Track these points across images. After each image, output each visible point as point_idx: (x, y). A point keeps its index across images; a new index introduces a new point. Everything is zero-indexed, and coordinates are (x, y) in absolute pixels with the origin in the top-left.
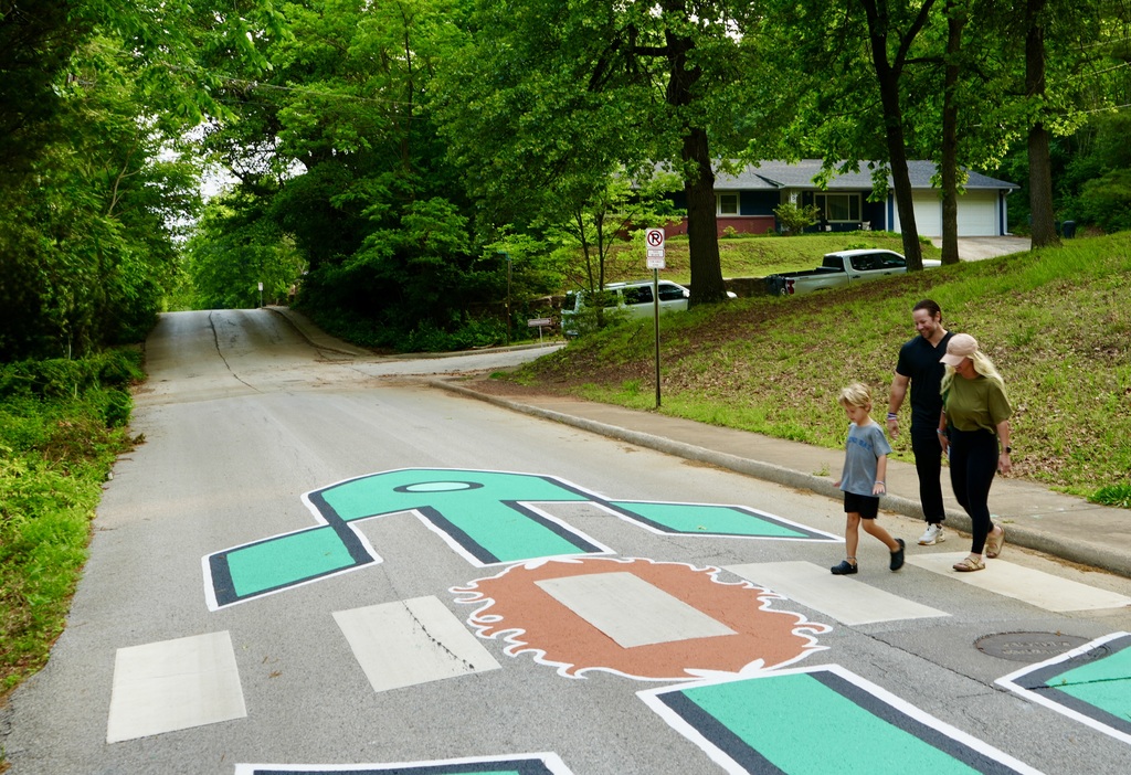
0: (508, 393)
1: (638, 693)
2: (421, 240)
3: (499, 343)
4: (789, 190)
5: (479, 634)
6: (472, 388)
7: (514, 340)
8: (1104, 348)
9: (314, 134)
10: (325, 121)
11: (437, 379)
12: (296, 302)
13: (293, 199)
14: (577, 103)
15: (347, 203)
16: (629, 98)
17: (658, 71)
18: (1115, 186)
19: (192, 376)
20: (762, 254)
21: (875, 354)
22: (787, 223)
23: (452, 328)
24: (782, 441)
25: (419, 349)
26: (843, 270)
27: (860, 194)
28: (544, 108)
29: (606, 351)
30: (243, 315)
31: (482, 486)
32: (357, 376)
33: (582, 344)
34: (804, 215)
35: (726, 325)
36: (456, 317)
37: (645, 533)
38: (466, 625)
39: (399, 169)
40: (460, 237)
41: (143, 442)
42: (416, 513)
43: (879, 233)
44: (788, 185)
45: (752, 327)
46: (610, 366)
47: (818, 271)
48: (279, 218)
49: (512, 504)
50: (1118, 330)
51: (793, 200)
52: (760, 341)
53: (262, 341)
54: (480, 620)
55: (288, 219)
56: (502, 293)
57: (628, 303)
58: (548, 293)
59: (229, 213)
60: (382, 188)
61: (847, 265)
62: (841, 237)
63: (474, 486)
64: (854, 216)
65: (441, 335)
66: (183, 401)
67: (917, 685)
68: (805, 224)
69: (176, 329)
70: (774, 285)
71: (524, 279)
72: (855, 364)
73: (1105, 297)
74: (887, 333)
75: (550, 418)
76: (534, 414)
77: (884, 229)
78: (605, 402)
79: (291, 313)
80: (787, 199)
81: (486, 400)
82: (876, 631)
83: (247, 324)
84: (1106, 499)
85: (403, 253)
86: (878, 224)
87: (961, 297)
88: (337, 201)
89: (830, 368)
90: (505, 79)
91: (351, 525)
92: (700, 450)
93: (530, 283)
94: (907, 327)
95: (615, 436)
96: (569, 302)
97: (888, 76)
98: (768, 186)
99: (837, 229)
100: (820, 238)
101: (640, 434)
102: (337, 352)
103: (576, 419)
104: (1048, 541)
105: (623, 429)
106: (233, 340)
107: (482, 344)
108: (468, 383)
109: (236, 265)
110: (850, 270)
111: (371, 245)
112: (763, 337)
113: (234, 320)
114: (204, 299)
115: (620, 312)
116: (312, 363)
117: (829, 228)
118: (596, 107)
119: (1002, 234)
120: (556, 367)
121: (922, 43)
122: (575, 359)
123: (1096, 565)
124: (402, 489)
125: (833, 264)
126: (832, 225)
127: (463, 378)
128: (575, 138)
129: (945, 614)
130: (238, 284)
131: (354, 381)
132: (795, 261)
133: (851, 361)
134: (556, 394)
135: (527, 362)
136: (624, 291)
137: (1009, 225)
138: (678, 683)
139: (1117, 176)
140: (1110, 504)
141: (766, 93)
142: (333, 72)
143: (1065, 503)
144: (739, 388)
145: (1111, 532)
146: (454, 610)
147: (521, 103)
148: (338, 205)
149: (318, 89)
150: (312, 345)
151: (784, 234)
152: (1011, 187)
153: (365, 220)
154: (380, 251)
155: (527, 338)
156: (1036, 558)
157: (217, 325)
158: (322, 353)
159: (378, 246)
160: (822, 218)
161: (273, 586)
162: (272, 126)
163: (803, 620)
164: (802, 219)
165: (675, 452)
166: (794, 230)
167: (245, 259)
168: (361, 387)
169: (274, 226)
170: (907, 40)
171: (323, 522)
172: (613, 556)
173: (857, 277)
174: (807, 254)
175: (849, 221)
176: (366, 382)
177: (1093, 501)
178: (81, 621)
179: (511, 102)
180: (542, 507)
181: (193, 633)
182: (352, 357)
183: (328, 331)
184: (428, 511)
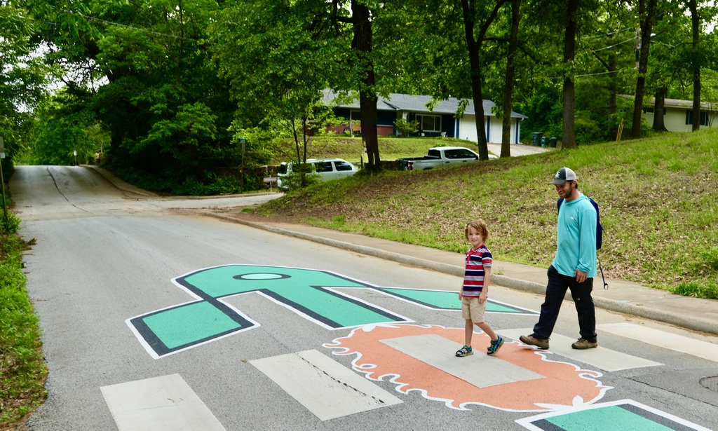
0: (260, 221)
1: (516, 421)
2: (189, 127)
3: (236, 192)
4: (402, 111)
5: (367, 376)
6: (234, 217)
7: (245, 190)
8: (629, 206)
9: (120, 57)
10: (128, 49)
11: (208, 211)
12: (102, 163)
13: (106, 98)
14: (304, 46)
15: (140, 102)
16: (336, 45)
17: (349, 32)
18: (579, 120)
19: (45, 204)
20: (388, 147)
21: (489, 205)
22: (401, 130)
23: (207, 182)
24: (453, 253)
25: (187, 193)
26: (440, 158)
27: (441, 116)
28: (286, 47)
29: (315, 198)
30: (69, 170)
31: (289, 277)
32: (153, 208)
33: (297, 193)
34: (410, 126)
35: (388, 186)
36: (209, 176)
37: (422, 309)
38: (354, 371)
39: (175, 83)
40: (211, 129)
41: (34, 244)
42: (258, 292)
43: (452, 139)
44: (402, 108)
45: (404, 187)
46: (319, 207)
47: (425, 158)
48: (97, 110)
49: (319, 288)
50: (636, 195)
51: (404, 117)
52: (413, 195)
53: (85, 186)
54: (361, 367)
55: (102, 111)
56: (238, 163)
57: (317, 171)
58: (265, 164)
59: (58, 107)
60: (162, 95)
61: (442, 155)
62: (431, 140)
63: (285, 276)
64: (437, 129)
65: (201, 186)
66: (46, 219)
67: (697, 414)
68: (411, 131)
69: (27, 175)
70: (400, 165)
71: (251, 155)
72: (478, 210)
73: (618, 177)
74: (492, 193)
75: (295, 236)
76: (284, 233)
77: (453, 136)
78: (325, 228)
79: (101, 170)
80: (401, 117)
81: (248, 224)
82: (631, 375)
83: (73, 174)
84: (682, 291)
85: (178, 135)
86: (450, 134)
87: (532, 174)
88: (134, 100)
89: (463, 212)
90: (257, 28)
91: (218, 299)
92: (408, 257)
93: (254, 157)
94: (505, 190)
95: (346, 248)
96: (283, 169)
97: (474, 47)
98: (390, 109)
99: (428, 135)
100: (420, 140)
101: (363, 247)
102: (135, 194)
103: (314, 237)
104: (673, 317)
105: (350, 244)
106: (67, 184)
107: (226, 192)
108: (230, 213)
109: (58, 139)
110: (444, 159)
111: (158, 129)
112: (414, 193)
113: (64, 172)
114: (37, 159)
115: (315, 176)
116: (120, 199)
117: (423, 135)
118: (317, 49)
119: (517, 143)
120: (284, 206)
121: (493, 29)
122: (295, 202)
123: (710, 332)
124: (238, 277)
125: (434, 154)
126: (425, 133)
127: (222, 210)
128: (305, 67)
129: (658, 364)
130: (61, 151)
131: (154, 211)
132: (406, 152)
133: (475, 208)
134: (291, 222)
135: (264, 203)
136: (316, 164)
137: (520, 138)
138: (538, 413)
139: (580, 115)
140: (687, 295)
141: (419, 47)
142: (131, 20)
143: (660, 295)
144: (408, 222)
145: (706, 312)
146: (338, 359)
147: (270, 42)
148: (135, 103)
149: (121, 29)
150: (118, 188)
151: (399, 137)
152: (523, 117)
153: (152, 114)
154: (163, 133)
155: (253, 190)
156: (667, 326)
157: (54, 175)
158: (125, 194)
159: (160, 130)
160: (420, 129)
161: (190, 341)
162: (92, 51)
163: (578, 368)
164: (409, 128)
165: (391, 259)
166: (406, 134)
167: (64, 135)
168: (160, 214)
169: (93, 114)
170: (484, 27)
171: (199, 299)
172: (415, 323)
173: (448, 162)
174: (413, 148)
175: (434, 131)
176: (162, 211)
177: (675, 293)
178: (59, 366)
179: (264, 42)
180: (340, 290)
181: (152, 376)
182: (145, 197)
183: (127, 181)
184: (265, 291)
